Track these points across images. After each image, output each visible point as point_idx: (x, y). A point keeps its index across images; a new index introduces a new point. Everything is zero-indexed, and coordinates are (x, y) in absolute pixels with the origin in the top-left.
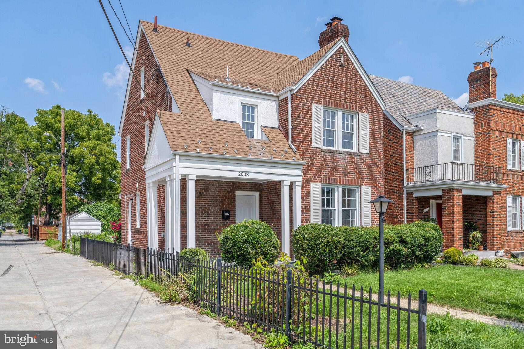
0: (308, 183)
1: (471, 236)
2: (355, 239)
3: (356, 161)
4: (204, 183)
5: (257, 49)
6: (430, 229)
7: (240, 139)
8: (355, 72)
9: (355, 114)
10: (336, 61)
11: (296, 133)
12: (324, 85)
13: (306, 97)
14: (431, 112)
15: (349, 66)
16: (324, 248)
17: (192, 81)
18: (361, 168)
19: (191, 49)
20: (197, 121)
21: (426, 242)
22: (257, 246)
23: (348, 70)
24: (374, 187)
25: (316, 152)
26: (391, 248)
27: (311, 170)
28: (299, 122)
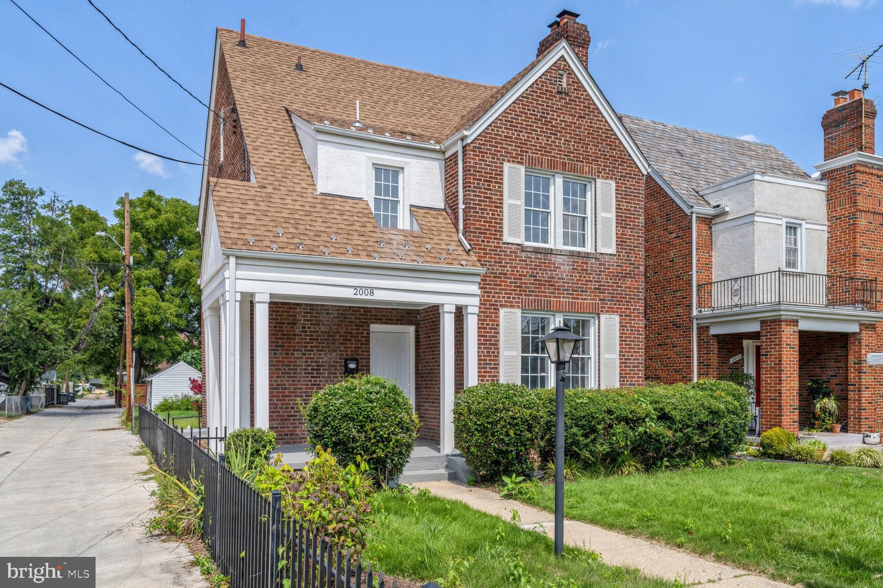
0: (494, 309)
1: (818, 406)
2: (571, 412)
3: (589, 269)
4: (311, 309)
5: (429, 76)
6: (723, 394)
7: (363, 229)
8: (588, 104)
9: (590, 182)
10: (550, 84)
11: (471, 216)
12: (527, 129)
13: (491, 150)
14: (744, 180)
15: (577, 94)
16: (505, 430)
17: (292, 129)
18: (600, 282)
19: (304, 75)
20: (285, 197)
21: (713, 419)
22: (368, 427)
23: (575, 101)
24: (626, 316)
25: (511, 252)
26: (641, 429)
27: (501, 285)
28: (478, 196)
